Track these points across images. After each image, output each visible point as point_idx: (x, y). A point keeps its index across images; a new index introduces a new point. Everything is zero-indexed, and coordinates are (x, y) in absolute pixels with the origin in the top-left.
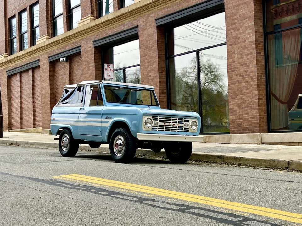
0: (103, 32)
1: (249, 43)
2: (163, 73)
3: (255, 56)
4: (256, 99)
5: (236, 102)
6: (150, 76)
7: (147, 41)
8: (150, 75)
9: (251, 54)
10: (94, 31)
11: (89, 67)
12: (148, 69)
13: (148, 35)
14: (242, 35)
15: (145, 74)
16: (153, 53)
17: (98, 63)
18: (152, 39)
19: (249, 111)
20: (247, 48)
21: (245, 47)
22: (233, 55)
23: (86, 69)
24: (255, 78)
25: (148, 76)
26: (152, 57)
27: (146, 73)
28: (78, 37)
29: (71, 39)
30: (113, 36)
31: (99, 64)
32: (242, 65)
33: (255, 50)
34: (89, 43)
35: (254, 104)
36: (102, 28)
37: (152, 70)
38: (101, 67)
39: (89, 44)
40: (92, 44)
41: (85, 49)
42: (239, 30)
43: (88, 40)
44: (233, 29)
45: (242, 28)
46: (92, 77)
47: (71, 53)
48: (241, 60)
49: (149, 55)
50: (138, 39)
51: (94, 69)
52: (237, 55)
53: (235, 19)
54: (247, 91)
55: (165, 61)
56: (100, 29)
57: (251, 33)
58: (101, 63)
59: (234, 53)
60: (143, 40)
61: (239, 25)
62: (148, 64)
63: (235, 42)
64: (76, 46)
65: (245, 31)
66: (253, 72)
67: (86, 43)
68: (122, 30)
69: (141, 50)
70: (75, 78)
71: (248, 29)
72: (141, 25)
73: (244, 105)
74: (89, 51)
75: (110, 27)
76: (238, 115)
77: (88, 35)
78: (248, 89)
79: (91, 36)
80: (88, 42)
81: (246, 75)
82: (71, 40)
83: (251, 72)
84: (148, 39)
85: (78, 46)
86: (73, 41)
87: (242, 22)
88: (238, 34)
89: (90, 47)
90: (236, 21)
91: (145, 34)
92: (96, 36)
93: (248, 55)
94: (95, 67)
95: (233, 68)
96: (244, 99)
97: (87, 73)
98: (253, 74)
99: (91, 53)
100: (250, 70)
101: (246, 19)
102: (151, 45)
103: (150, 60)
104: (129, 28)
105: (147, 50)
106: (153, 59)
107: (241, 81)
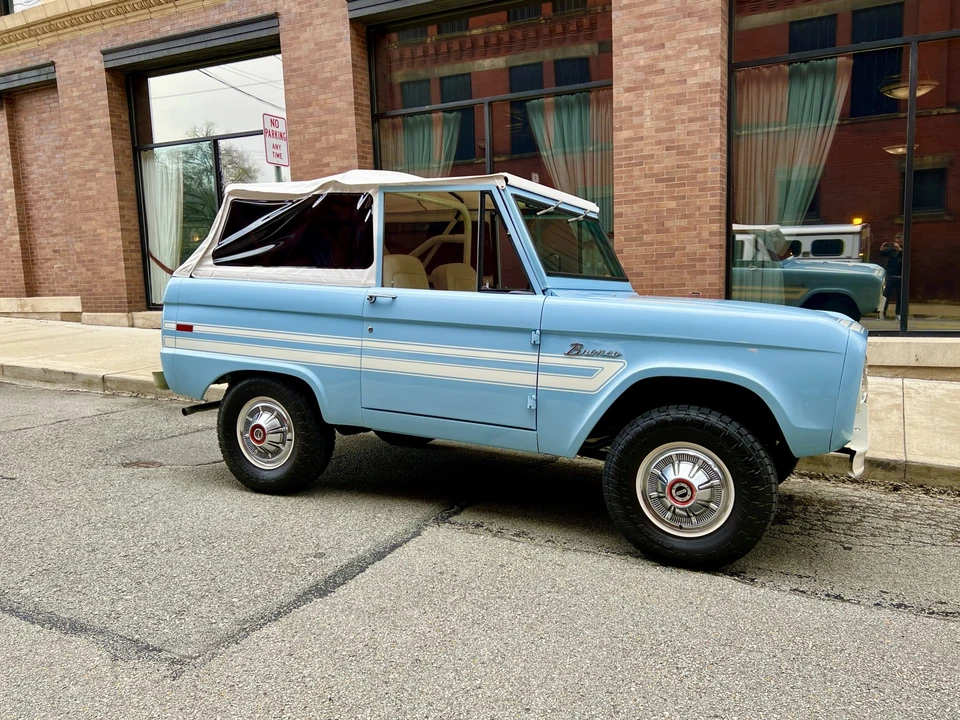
0: (139, 25)
1: (694, 89)
2: (366, 158)
3: (718, 126)
4: (711, 247)
5: (642, 250)
6: (328, 165)
7: (312, 62)
8: (326, 160)
9: (704, 118)
10: (104, 21)
11: (91, 127)
12: (318, 145)
13: (316, 44)
14: (672, 63)
15: (305, 157)
16: (336, 100)
17: (120, 117)
18: (334, 58)
19: (686, 276)
20: (690, 101)
21: (680, 100)
22: (636, 121)
23: (78, 133)
24: (712, 189)
25: (318, 166)
26: (332, 111)
27: (308, 156)
28: (44, 36)
29: (18, 40)
30: (180, 41)
31: (122, 121)
32: (668, 149)
33: (717, 110)
34: (86, 56)
35: (703, 260)
36: (136, 13)
37: (333, 148)
38: (129, 129)
39: (85, 60)
40: (95, 58)
41: (73, 72)
42: (662, 46)
43: (82, 47)
44: (640, 43)
45: (675, 43)
46: (102, 156)
47: (16, 84)
48: (664, 136)
49: (322, 103)
50: (279, 52)
51: (109, 133)
52: (652, 120)
53: (650, 15)
54: (684, 223)
55: (370, 125)
56: (127, 15)
57: (707, 58)
58: (127, 119)
59: (641, 113)
60: (299, 58)
61: (663, 33)
62: (317, 129)
63: (646, 80)
64: (34, 64)
65: (683, 51)
66: (705, 170)
67: (75, 54)
68: (218, 24)
69: (289, 87)
70: (29, 156)
71: (697, 46)
72: (289, 11)
73: (667, 261)
74: (88, 79)
75: (168, 12)
76: (647, 287)
77: (82, 32)
78: (684, 217)
79: (94, 35)
80: (80, 52)
81: (681, 179)
82: (14, 44)
83: (698, 171)
84: (317, 56)
85: (42, 62)
86: (21, 47)
87: (674, 25)
88: (656, 59)
89: (90, 69)
90: (651, 21)
91: (306, 41)
92: (114, 36)
93: (691, 120)
94: (112, 128)
95: (634, 155)
96: (667, 243)
97: (83, 146)
98: (705, 176)
99: (94, 86)
100: (697, 164)
101: (690, 15)
102: (329, 75)
103: (323, 119)
104: (243, 18)
105: (315, 87)
106: (336, 116)
107: (662, 193)
